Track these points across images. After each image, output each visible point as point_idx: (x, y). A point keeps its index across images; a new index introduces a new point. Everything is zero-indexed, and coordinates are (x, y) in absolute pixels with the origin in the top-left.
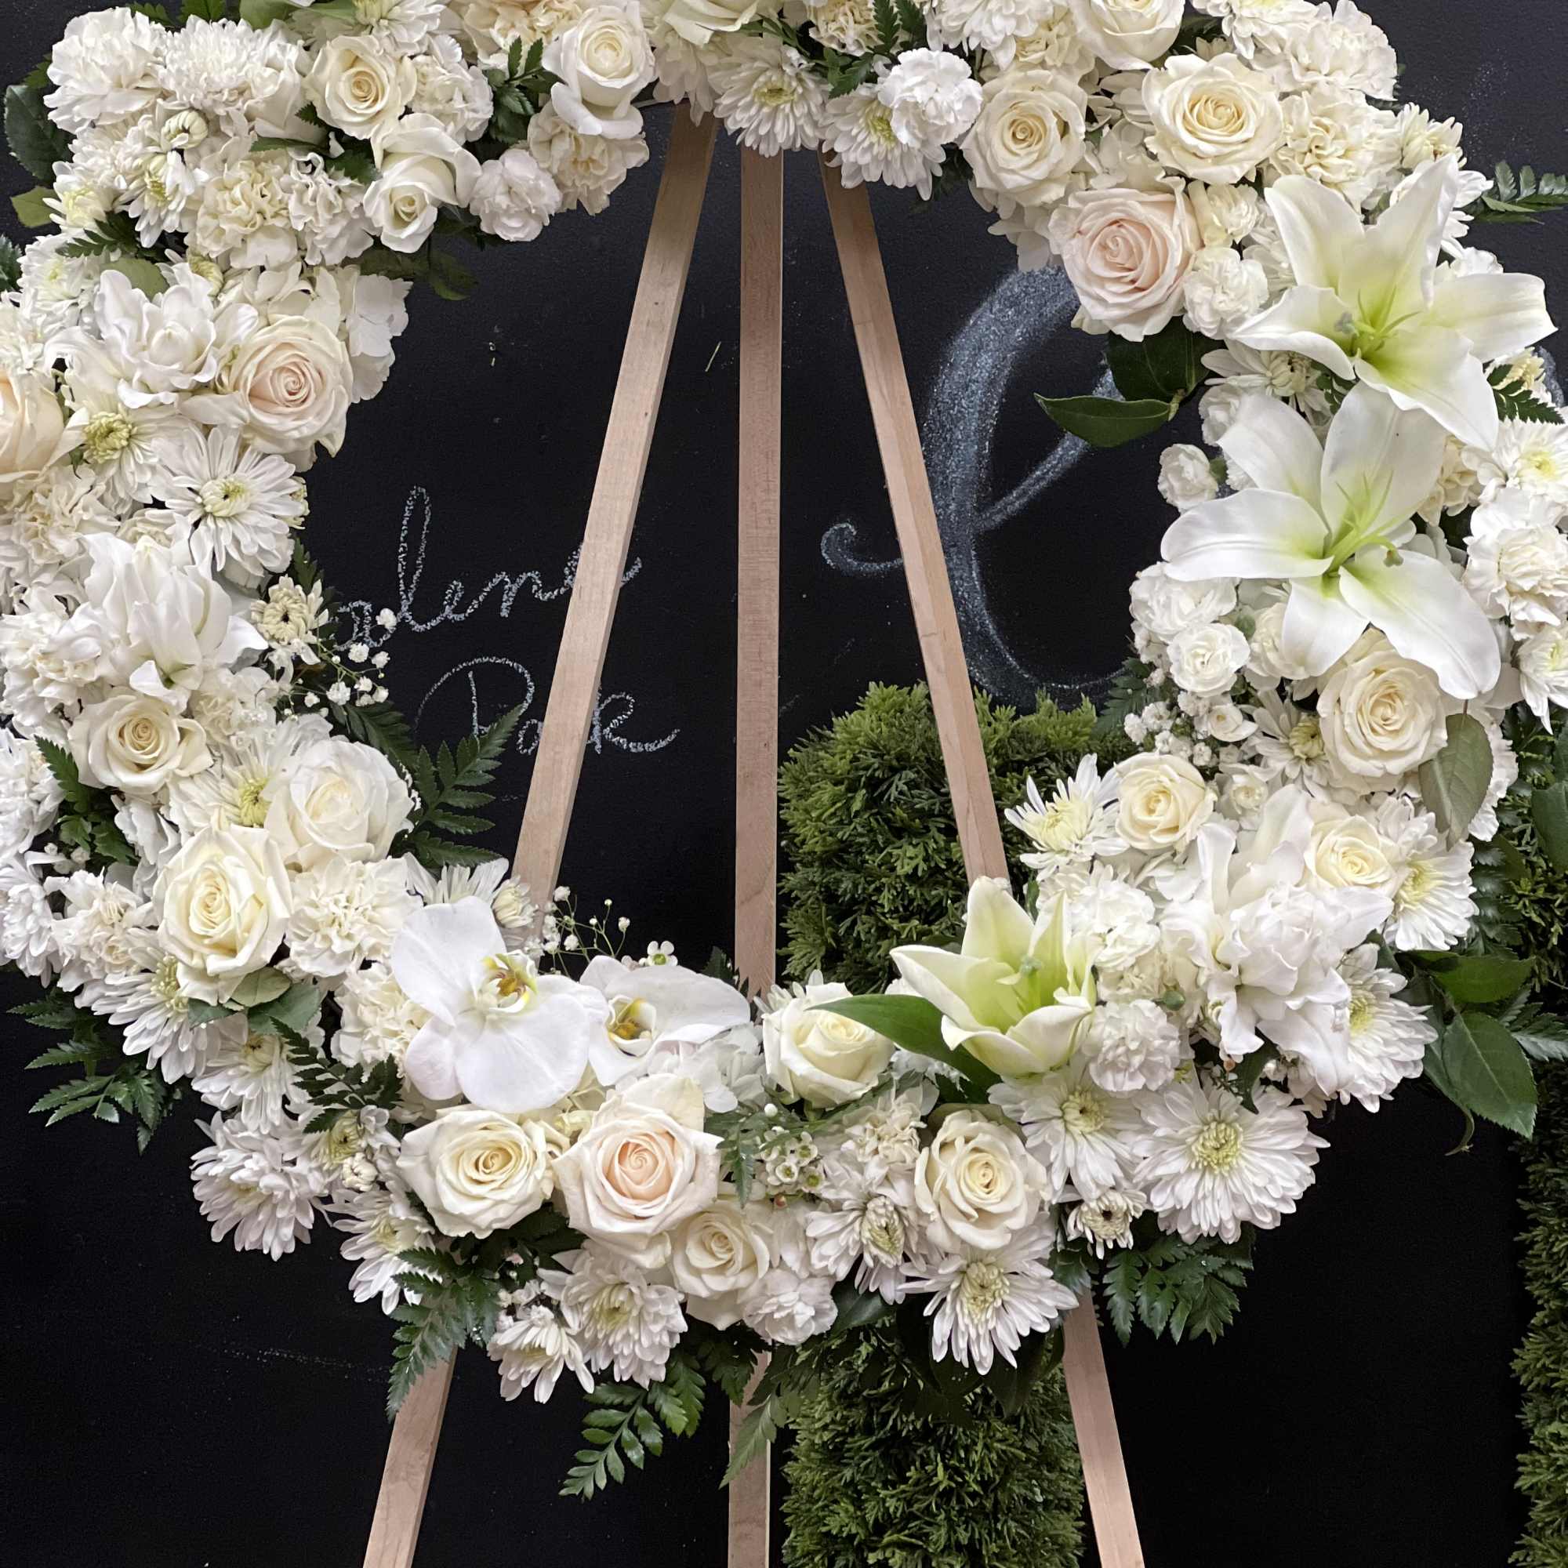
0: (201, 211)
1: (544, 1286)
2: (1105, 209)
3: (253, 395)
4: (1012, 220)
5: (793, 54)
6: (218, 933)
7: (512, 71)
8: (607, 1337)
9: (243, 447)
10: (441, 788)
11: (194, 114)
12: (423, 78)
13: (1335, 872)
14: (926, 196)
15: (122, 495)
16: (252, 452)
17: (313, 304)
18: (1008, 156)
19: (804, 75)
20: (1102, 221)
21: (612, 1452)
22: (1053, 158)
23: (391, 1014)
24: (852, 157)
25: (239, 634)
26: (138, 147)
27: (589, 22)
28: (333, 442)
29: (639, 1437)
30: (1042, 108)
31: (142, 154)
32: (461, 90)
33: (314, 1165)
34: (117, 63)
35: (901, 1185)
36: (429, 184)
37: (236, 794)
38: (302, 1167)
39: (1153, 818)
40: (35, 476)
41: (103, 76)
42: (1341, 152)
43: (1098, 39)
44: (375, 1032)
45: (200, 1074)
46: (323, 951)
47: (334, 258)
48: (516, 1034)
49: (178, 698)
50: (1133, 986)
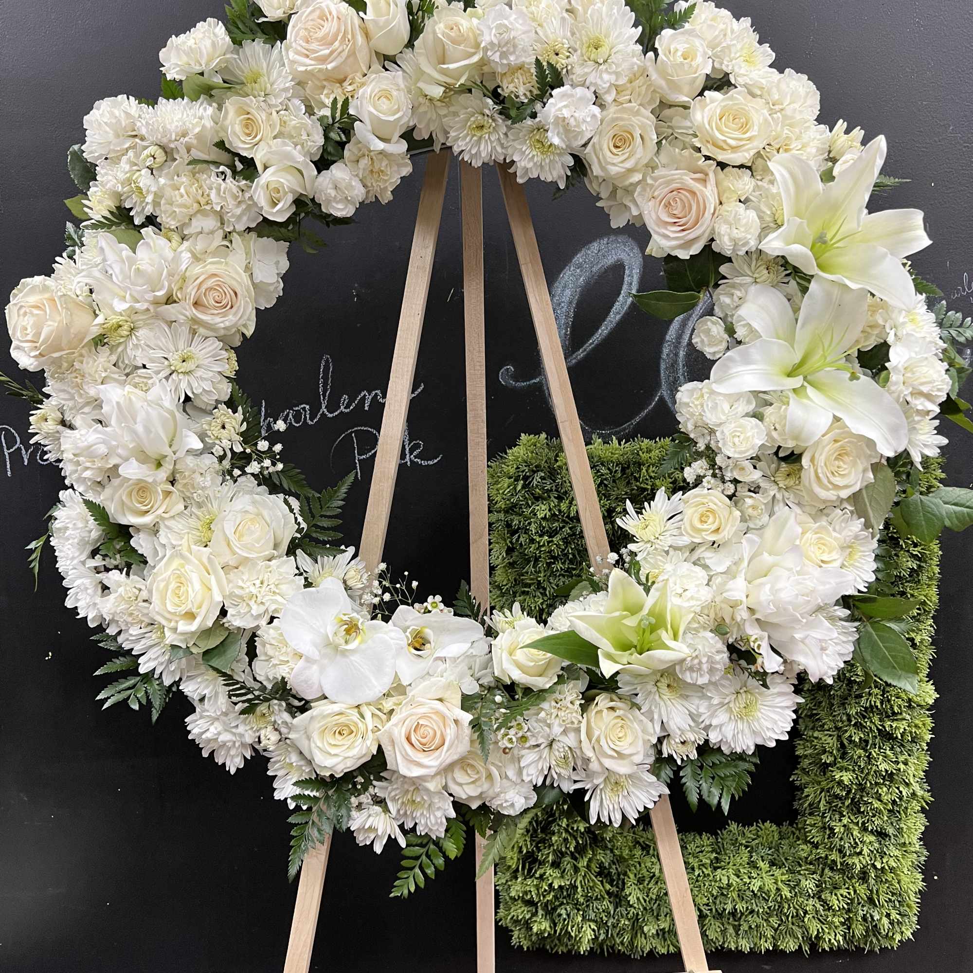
0: (163, 202)
1: (376, 790)
2: (669, 183)
3: (196, 304)
4: (608, 199)
5: (490, 101)
6: (183, 609)
7: (334, 118)
8: (412, 813)
9: (194, 332)
10: (313, 516)
11: (156, 147)
12: (283, 123)
13: (813, 556)
14: (562, 186)
15: (127, 362)
16: (199, 336)
17: (231, 254)
18: (612, 156)
19: (496, 116)
20: (667, 190)
21: (417, 871)
22: (638, 156)
23: (284, 650)
24: (523, 164)
25: (188, 439)
26: (127, 167)
27: (374, 83)
28: (248, 331)
29: (431, 861)
30: (632, 126)
31: (130, 171)
32: (305, 130)
33: (248, 728)
34: (114, 121)
35: (572, 735)
36: (288, 181)
37: (199, 524)
38: (241, 729)
39: (705, 526)
40: (74, 353)
41: (108, 129)
42: (800, 147)
43: (663, 83)
44: (274, 661)
45: (184, 679)
46: (246, 614)
47: (241, 227)
48: (354, 658)
49: (163, 474)
50: (699, 623)
